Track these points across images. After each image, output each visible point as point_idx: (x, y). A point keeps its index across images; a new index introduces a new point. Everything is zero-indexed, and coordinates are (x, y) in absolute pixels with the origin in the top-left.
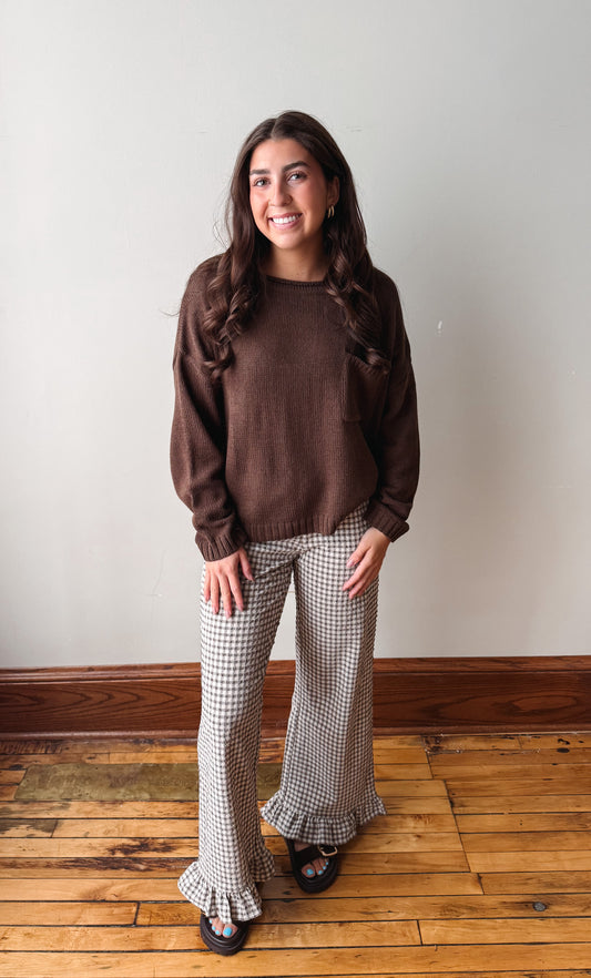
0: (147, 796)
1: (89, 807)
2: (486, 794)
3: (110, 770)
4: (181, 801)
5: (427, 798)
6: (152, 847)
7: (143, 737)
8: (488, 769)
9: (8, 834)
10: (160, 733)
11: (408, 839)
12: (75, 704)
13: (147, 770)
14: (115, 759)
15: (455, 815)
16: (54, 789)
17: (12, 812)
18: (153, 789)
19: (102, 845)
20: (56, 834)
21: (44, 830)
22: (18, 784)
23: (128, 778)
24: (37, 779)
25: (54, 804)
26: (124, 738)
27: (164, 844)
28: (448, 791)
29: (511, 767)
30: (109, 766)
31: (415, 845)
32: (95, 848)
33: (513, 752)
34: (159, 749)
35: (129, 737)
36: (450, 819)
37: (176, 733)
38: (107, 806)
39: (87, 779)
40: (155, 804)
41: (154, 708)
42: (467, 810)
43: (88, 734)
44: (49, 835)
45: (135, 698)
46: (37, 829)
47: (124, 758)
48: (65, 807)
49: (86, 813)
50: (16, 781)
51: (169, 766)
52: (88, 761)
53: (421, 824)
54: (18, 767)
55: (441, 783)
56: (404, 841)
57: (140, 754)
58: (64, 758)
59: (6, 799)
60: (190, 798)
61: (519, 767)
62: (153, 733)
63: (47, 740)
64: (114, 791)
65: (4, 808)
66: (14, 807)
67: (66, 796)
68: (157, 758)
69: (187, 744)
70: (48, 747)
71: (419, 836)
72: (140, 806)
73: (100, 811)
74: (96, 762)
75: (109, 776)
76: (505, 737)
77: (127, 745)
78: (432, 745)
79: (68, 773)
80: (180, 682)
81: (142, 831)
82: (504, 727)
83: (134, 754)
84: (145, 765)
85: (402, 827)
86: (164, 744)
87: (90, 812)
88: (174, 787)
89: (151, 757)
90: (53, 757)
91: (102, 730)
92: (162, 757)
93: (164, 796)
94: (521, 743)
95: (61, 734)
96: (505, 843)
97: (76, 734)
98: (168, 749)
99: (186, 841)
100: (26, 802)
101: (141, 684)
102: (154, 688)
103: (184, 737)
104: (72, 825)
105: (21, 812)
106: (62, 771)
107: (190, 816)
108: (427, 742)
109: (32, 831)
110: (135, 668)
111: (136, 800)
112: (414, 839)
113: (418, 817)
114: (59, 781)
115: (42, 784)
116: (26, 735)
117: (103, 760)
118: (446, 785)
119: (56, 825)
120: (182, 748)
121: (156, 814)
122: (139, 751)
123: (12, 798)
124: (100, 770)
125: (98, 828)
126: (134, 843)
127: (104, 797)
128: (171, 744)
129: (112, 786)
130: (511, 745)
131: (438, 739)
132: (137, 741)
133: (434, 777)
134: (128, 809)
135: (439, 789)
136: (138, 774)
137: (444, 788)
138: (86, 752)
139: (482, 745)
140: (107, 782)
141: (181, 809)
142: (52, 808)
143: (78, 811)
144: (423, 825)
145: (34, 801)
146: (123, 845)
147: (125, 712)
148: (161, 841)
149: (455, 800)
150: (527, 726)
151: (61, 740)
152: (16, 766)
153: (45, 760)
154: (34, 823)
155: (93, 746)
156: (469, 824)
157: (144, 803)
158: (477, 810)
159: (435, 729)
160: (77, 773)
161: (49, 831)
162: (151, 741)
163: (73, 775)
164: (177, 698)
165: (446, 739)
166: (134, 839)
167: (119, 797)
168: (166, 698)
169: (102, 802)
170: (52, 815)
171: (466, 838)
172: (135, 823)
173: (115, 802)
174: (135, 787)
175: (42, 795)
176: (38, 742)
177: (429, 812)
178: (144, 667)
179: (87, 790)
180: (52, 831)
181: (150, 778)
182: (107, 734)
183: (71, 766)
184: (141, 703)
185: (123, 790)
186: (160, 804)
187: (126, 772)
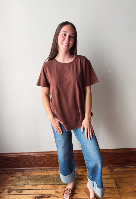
0: (43, 183)
1: (30, 187)
2: (125, 182)
3: (35, 177)
4: (52, 185)
5: (110, 183)
6: (45, 197)
7: (43, 169)
8: (124, 176)
9: (10, 194)
10: (46, 168)
11: (107, 194)
12: (27, 161)
13: (44, 177)
14: (36, 174)
15: (117, 187)
16: (21, 182)
17: (12, 188)
18: (45, 182)
19: (33, 196)
20: (22, 194)
21: (19, 192)
22: (13, 181)
23: (39, 179)
24: (18, 179)
25: (22, 186)
26: (38, 169)
27: (47, 196)
28: (115, 181)
29: (130, 175)
30: (35, 176)
31: (108, 195)
32: (31, 197)
33: (130, 171)
34: (46, 172)
35: (39, 169)
36: (116, 189)
37: (50, 168)
38: (34, 186)
39: (30, 179)
40: (45, 185)
41: (45, 162)
42: (120, 186)
43: (30, 168)
44: (20, 194)
45: (41, 160)
46: (17, 192)
47: (38, 174)
48: (24, 186)
49: (29, 188)
50: (13, 180)
51: (49, 176)
52: (30, 175)
53: (109, 190)
54: (13, 177)
55: (114, 179)
56: (106, 195)
57: (42, 173)
58: (24, 174)
59: (10, 185)
60: (54, 184)
61: (132, 175)
62: (45, 168)
63: (20, 170)
64: (36, 182)
65: (9, 187)
66: (12, 187)
67: (24, 184)
68: (46, 174)
69: (53, 170)
70: (20, 171)
71: (109, 193)
72: (41, 186)
73: (33, 188)
74: (32, 175)
75: (35, 179)
76: (128, 167)
77: (39, 171)
78: (111, 170)
79: (25, 178)
80: (51, 156)
81: (42, 192)
82: (127, 165)
83: (40, 173)
84: (43, 176)
85: (105, 191)
86: (47, 170)
87: (30, 188)
88: (50, 181)
89: (44, 173)
90: (22, 174)
91: (33, 167)
92: (47, 174)
93: (47, 184)
94: (132, 169)
95: (24, 168)
96: (130, 195)
97: (27, 168)
98: (48, 172)
99: (53, 195)
100: (15, 186)
101: (42, 156)
102: (45, 157)
103: (52, 169)
104: (26, 191)
105: (14, 188)
106: (24, 177)
107: (54, 188)
108: (110, 169)
109: (16, 193)
110: (41, 152)
111: (41, 185)
112: (108, 194)
113: (109, 188)
114: (23, 180)
115: (19, 181)
116: (15, 169)
117: (33, 175)
118: (115, 180)
119: (22, 191)
120: (52, 171)
121: (46, 188)
122: (41, 172)
123: (12, 184)
124: (33, 177)
125: (32, 192)
126: (40, 196)
127: (33, 184)
128: (49, 170)
129: (35, 181)
130: (130, 169)
131: (112, 168)
132: (41, 170)
133: (112, 178)
134: (39, 187)
135: (113, 181)
136: (41, 178)
137: (114, 181)
138: (29, 173)
139: (123, 170)
140: (34, 180)
141: (52, 187)
142: (21, 187)
143: (27, 188)
144: (110, 190)
145: (17, 185)
146: (38, 196)
147: (39, 163)
148: (47, 195)
149: (117, 184)
150: (133, 165)
151: (24, 170)
152: (13, 176)
153: (20, 175)
154: (17, 191)
155: (31, 171)
156: (121, 190)
157: (43, 185)
158: (123, 186)
159: (111, 166)
160: (27, 178)
161: (20, 193)
162: (44, 170)
163: (26, 179)
164: (50, 159)
165: (114, 168)
166: (40, 195)
167: (37, 184)
168: (48, 159)
169: (33, 185)
170: (21, 189)
171: (121, 193)
172: (41, 191)
173: (36, 185)
174: (41, 181)
175: (19, 183)
176: (18, 170)
177: (111, 187)
178: (43, 152)
179: (29, 182)
180: (21, 193)
181: (44, 179)
182: (34, 168)
183: (26, 176)
184: (43, 161)
185: (38, 182)
186: (47, 186)
187: (39, 177)
